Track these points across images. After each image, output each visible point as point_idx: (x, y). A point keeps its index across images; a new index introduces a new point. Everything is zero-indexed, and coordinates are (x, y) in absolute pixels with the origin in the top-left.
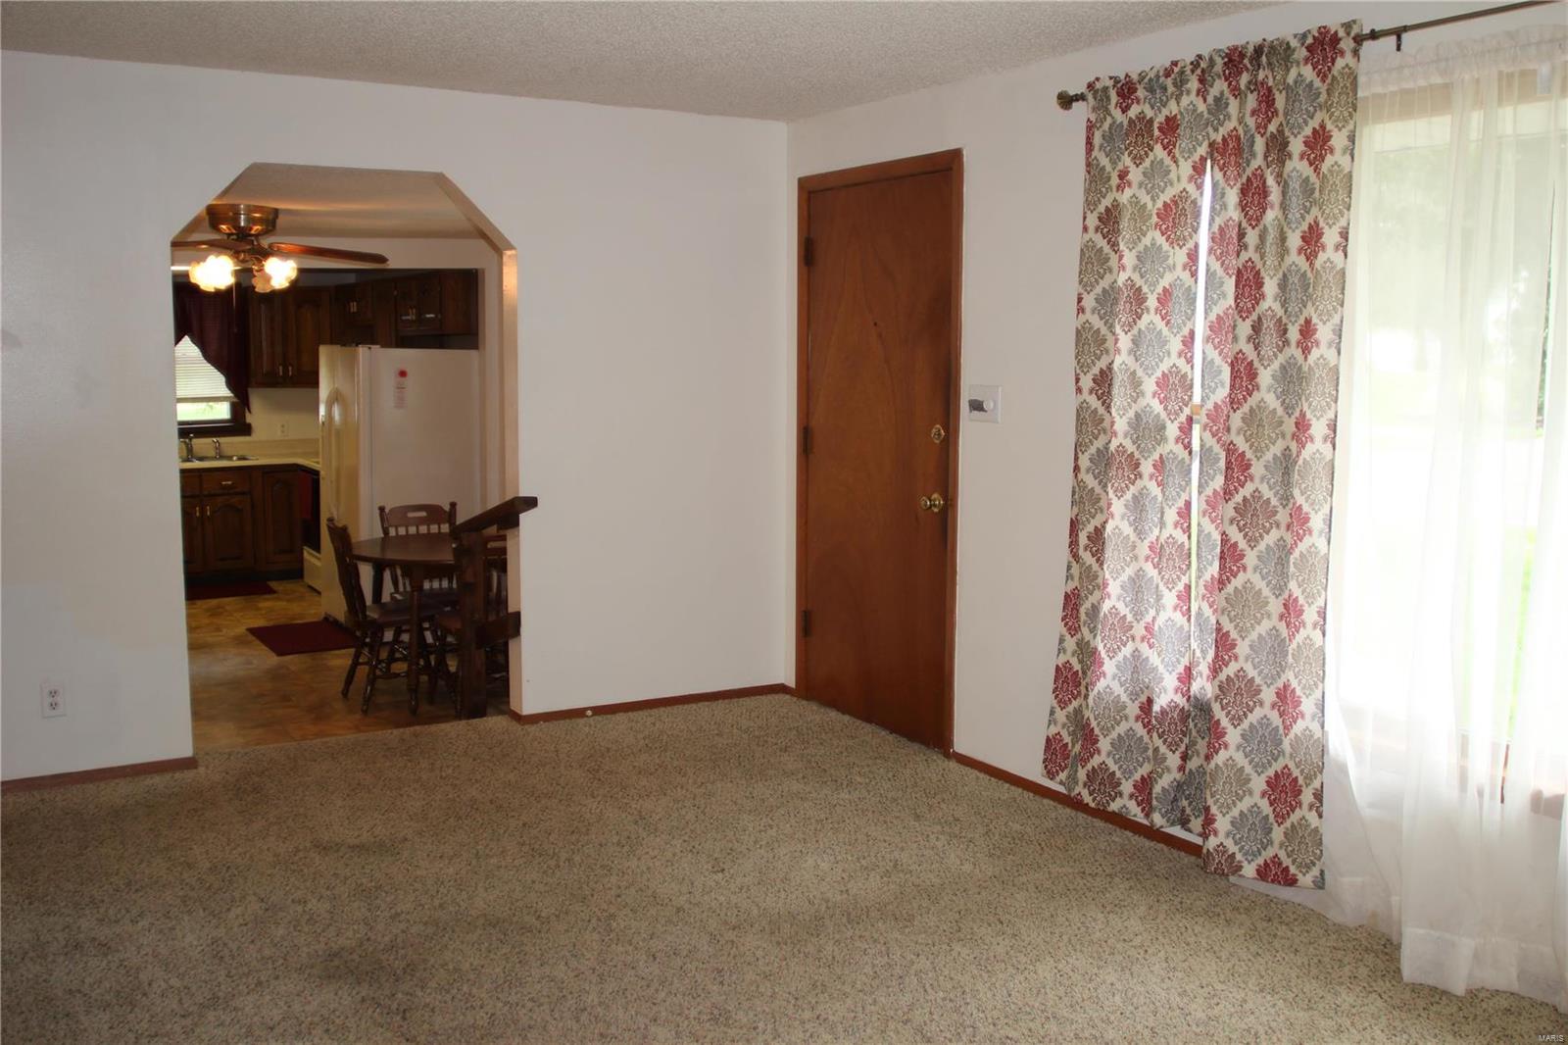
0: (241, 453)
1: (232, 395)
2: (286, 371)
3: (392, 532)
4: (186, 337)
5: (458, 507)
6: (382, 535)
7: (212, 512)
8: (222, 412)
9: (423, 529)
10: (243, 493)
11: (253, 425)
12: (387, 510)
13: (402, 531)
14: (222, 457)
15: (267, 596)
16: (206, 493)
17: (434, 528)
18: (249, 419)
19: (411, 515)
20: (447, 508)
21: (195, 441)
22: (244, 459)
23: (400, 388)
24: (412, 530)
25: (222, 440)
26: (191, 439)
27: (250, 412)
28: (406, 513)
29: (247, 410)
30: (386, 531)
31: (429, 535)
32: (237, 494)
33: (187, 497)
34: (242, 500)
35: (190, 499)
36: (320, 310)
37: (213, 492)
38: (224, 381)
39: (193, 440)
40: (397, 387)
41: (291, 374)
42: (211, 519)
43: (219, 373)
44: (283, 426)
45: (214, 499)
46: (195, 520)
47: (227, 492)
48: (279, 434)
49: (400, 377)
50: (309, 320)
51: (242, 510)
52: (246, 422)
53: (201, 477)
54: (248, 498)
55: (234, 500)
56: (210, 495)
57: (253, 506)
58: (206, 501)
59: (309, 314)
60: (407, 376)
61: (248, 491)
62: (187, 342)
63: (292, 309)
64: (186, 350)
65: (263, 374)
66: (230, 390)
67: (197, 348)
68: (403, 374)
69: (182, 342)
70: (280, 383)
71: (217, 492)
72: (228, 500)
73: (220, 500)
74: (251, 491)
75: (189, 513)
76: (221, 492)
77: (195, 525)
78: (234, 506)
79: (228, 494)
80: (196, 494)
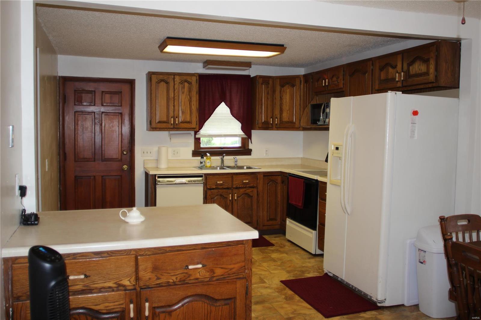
0: (248, 165)
1: (243, 134)
2: (274, 121)
4: (223, 102)
7: (238, 197)
10: (253, 187)
11: (252, 150)
14: (238, 167)
16: (234, 186)
18: (251, 146)
22: (250, 168)
25: (238, 157)
26: (223, 156)
28: (457, 221)
29: (250, 142)
32: (251, 187)
33: (225, 189)
34: (253, 191)
35: (227, 190)
36: (295, 88)
37: (238, 186)
38: (241, 126)
39: (225, 157)
40: (412, 123)
41: (276, 123)
42: (237, 201)
43: (238, 122)
44: (267, 151)
45: (239, 190)
46: (228, 201)
47: (245, 186)
48: (265, 155)
49: (413, 116)
50: (288, 93)
51: (252, 196)
52: (249, 148)
53: (232, 177)
54: (255, 190)
55: (248, 191)
56: (237, 188)
57: (258, 195)
58: (235, 191)
59: (288, 90)
60: (419, 114)
61: (256, 186)
62: (224, 105)
63: (278, 88)
64: (223, 109)
65: (262, 123)
66: (243, 131)
67: (228, 108)
68: (415, 113)
69: (220, 105)
70: (270, 128)
71: (240, 186)
72: (245, 191)
73: (242, 191)
74: (257, 186)
75: (226, 198)
76: (242, 186)
77: (228, 204)
78: (249, 194)
79: (245, 188)
80: (230, 187)
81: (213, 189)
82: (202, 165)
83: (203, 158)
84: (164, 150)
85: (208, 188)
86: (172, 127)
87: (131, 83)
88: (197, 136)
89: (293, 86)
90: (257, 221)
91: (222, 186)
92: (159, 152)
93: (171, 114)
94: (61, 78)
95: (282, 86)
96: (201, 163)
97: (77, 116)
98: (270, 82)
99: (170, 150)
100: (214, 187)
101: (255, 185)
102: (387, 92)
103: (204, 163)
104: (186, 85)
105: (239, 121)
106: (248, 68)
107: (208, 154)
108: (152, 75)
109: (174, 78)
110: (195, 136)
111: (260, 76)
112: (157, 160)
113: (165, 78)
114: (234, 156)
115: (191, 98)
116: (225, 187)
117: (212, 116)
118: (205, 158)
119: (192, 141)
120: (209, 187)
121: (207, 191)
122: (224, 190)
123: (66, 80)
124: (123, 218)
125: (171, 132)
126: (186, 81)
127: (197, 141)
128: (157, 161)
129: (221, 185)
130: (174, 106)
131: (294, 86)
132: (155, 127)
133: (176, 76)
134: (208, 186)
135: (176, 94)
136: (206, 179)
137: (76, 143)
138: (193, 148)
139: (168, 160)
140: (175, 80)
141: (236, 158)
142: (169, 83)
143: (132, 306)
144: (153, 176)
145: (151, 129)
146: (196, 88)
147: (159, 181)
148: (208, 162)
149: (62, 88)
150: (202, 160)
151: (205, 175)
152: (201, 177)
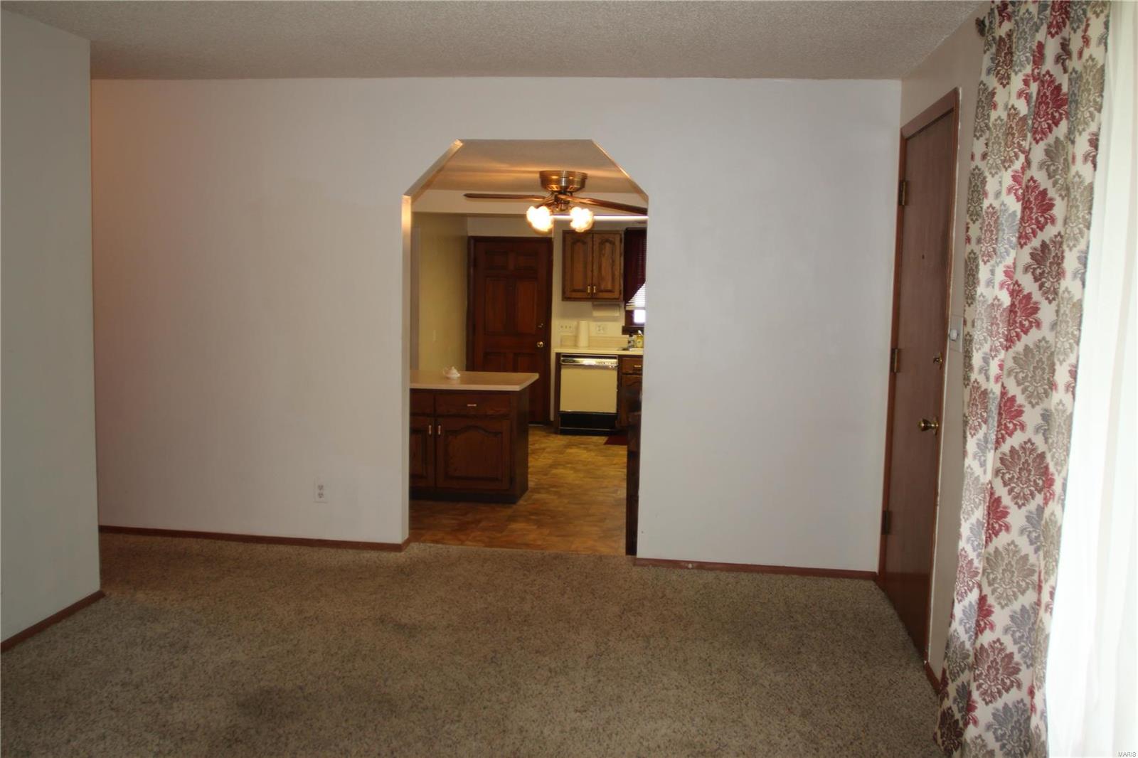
81: (630, 374)
82: (630, 344)
83: (632, 336)
84: (583, 325)
86: (589, 297)
87: (548, 244)
88: (628, 308)
92: (577, 328)
93: (589, 281)
94: (472, 242)
96: (629, 342)
97: (487, 281)
99: (591, 325)
100: (631, 372)
104: (608, 245)
107: (639, 332)
108: (567, 234)
109: (593, 238)
110: (625, 308)
113: (583, 237)
115: (613, 261)
118: (634, 337)
119: (620, 315)
120: (625, 372)
121: (623, 376)
123: (477, 240)
125: (595, 303)
126: (607, 241)
127: (629, 314)
128: (576, 337)
130: (592, 271)
132: (569, 296)
133: (595, 235)
134: (623, 371)
135: (595, 257)
136: (621, 361)
138: (622, 323)
139: (589, 337)
142: (587, 243)
143: (430, 427)
144: (558, 355)
145: (566, 298)
146: (619, 247)
147: (564, 361)
148: (639, 342)
149: (472, 250)
150: (630, 339)
151: (620, 358)
152: (615, 358)
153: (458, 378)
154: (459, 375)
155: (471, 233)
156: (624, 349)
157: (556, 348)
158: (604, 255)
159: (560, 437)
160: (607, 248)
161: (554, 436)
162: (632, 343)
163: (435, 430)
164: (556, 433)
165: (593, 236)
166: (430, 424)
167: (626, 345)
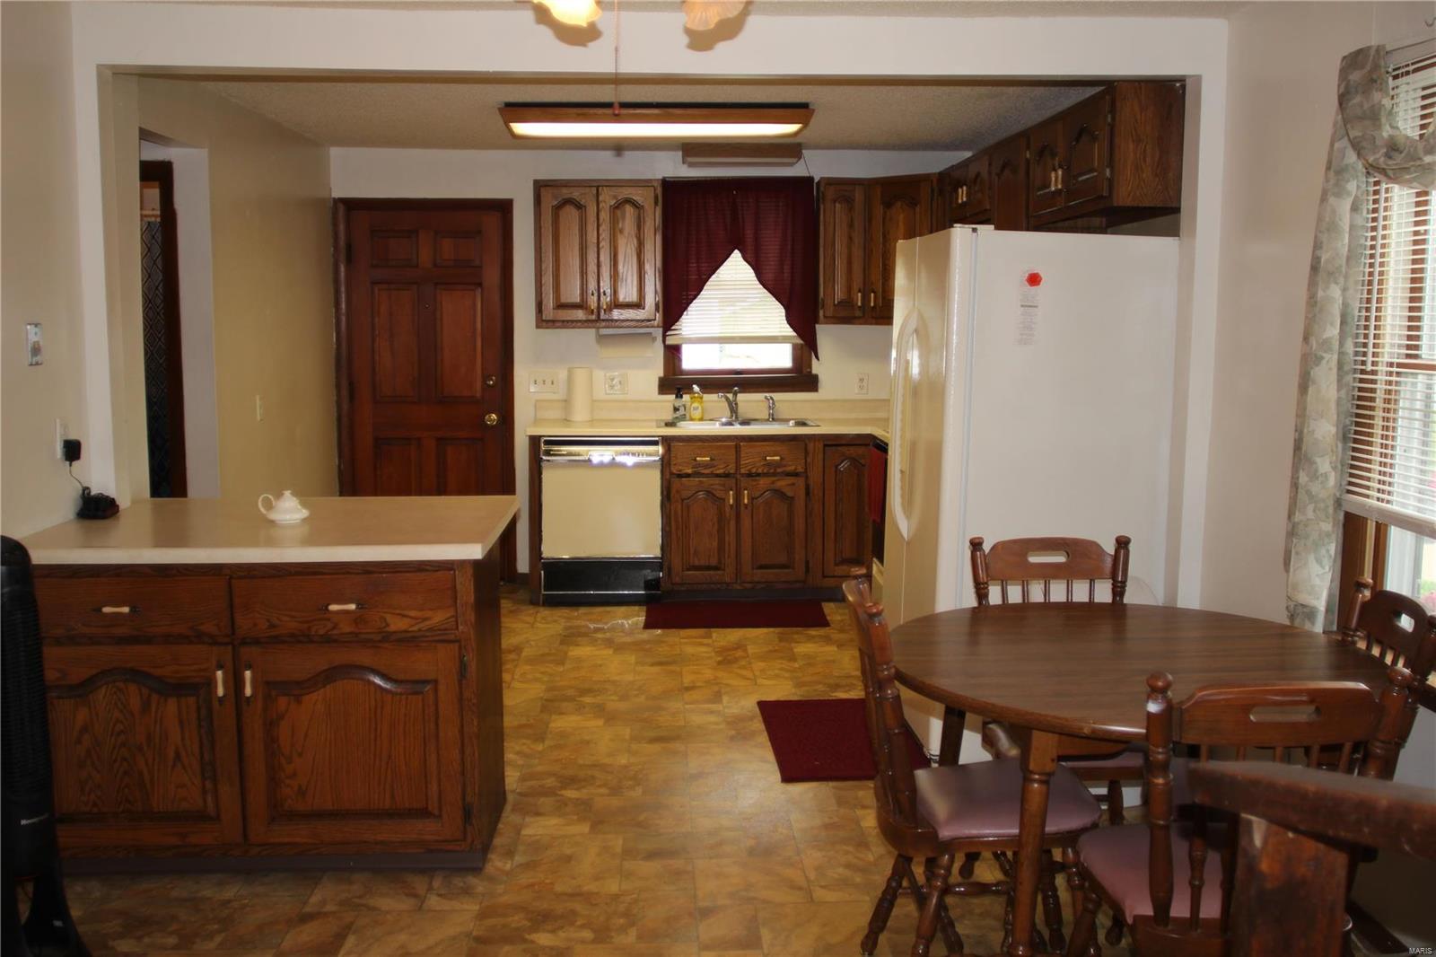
0: (801, 416)
1: (795, 334)
2: (865, 299)
3: (994, 596)
4: (736, 251)
5: (1132, 547)
6: (974, 603)
7: (752, 499)
8: (780, 357)
9: (1058, 593)
10: (795, 474)
11: (821, 377)
12: (987, 547)
13: (1015, 595)
14: (773, 418)
15: (813, 632)
16: (743, 471)
17: (1080, 593)
18: (816, 368)
19: (1034, 559)
20: (1110, 548)
21: (741, 397)
22: (803, 424)
23: (1028, 306)
24: (1036, 595)
25: (777, 396)
26: (735, 394)
27: (817, 358)
28: (1025, 556)
29: (814, 357)
30: (981, 593)
31: (1069, 607)
32: (788, 474)
33: (718, 476)
34: (793, 484)
35: (722, 479)
36: (918, 209)
37: (754, 470)
38: (784, 314)
39: (739, 395)
40: (1022, 306)
41: (872, 304)
42: (749, 508)
43: (777, 303)
44: (862, 380)
45: (756, 480)
46: (728, 509)
47: (773, 471)
48: (856, 391)
49: (1029, 287)
50: (901, 224)
51: (792, 498)
52: (811, 372)
53: (738, 448)
54: (800, 482)
55: (782, 484)
56: (750, 475)
57: (808, 493)
58: (744, 482)
59: (902, 216)
60: (1041, 283)
61: (803, 470)
62: (738, 259)
63: (879, 210)
64: (736, 269)
65: (834, 305)
66: (792, 327)
67: (749, 267)
68: (1034, 280)
69: (729, 259)
70: (859, 318)
71: (760, 471)
72: (773, 483)
73: (763, 482)
74: (806, 471)
75: (721, 499)
76: (765, 471)
77: (728, 515)
78: (782, 492)
79: (774, 474)
80: (732, 471)
81: (688, 476)
82: (678, 414)
83: (681, 397)
84: (580, 376)
85: (674, 474)
86: (593, 319)
87: (503, 209)
88: (670, 341)
89: (913, 203)
90: (807, 563)
91: (711, 470)
92: (570, 380)
93: (592, 285)
94: (341, 208)
95: (888, 205)
96: (676, 409)
97: (376, 291)
98: (857, 195)
99: (599, 375)
100: (690, 471)
101: (800, 470)
102: (953, 227)
103: (682, 409)
104: (629, 209)
105: (779, 302)
106: (794, 160)
107: (696, 388)
108: (542, 189)
109: (598, 193)
110: (664, 341)
111: (829, 179)
112: (566, 401)
113: (576, 194)
114: (767, 395)
115: (641, 243)
116: (718, 472)
117: (705, 288)
118: (686, 397)
119: (657, 354)
120: (675, 471)
121: (673, 479)
122: (717, 480)
123: (352, 206)
124: (262, 510)
125: (603, 331)
126: (628, 202)
127: (673, 353)
128: (567, 403)
129: (706, 465)
130: (598, 266)
131: (916, 205)
132: (551, 318)
133: (603, 190)
134: (672, 469)
135: (604, 235)
136: (668, 450)
137: (377, 358)
138: (659, 371)
139: (593, 401)
140: (601, 198)
141: (772, 398)
142: (585, 207)
143: (219, 674)
144: (535, 441)
145: (542, 322)
146: (654, 218)
147: (548, 453)
148: (696, 409)
149: (342, 227)
150: (678, 403)
151: (667, 441)
152: (655, 443)
153: (304, 520)
154: (305, 513)
155: (338, 192)
156: (668, 424)
157: (525, 426)
158: (621, 231)
159: (545, 612)
160: (627, 215)
161: (532, 610)
162: (682, 411)
163: (236, 683)
164: (534, 602)
165: (598, 190)
166: (220, 667)
167: (669, 416)
